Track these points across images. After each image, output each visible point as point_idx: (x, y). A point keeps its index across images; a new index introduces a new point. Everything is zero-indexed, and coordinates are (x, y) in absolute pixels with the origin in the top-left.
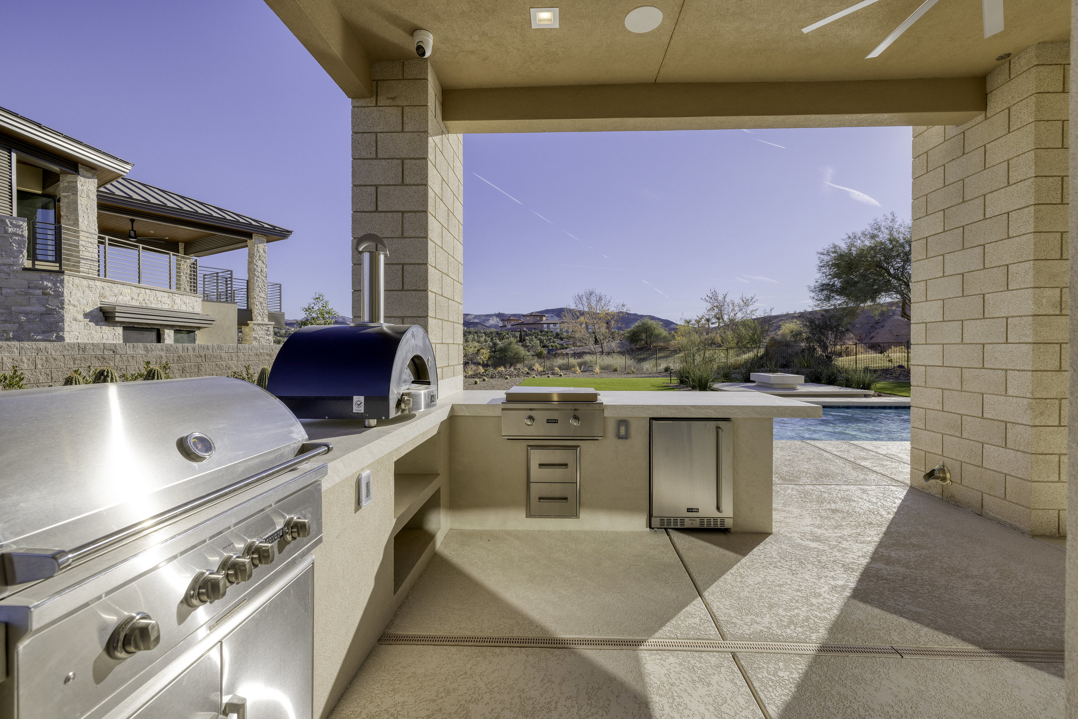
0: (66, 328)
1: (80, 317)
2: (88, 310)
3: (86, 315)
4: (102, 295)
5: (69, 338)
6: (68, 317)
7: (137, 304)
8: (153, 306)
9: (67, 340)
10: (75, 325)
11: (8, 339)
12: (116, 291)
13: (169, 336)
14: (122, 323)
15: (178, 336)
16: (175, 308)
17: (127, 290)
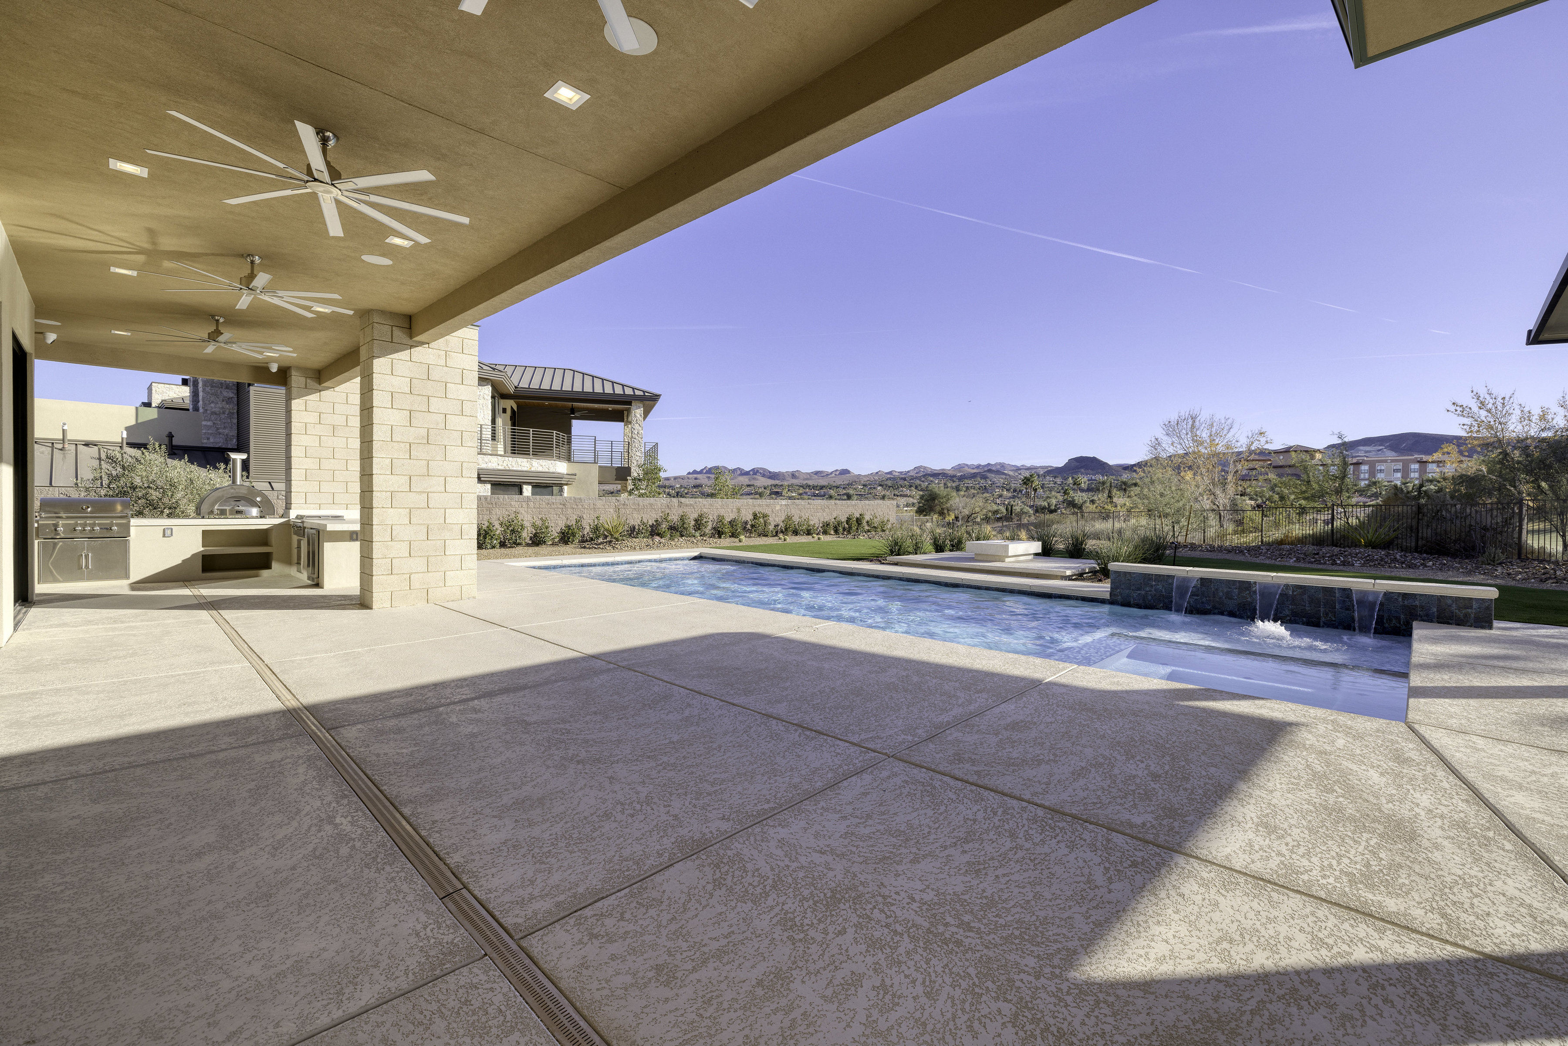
8: (515, 469)
13: (527, 490)
14: (489, 482)
15: (537, 490)
16: (533, 469)
17: (494, 459)
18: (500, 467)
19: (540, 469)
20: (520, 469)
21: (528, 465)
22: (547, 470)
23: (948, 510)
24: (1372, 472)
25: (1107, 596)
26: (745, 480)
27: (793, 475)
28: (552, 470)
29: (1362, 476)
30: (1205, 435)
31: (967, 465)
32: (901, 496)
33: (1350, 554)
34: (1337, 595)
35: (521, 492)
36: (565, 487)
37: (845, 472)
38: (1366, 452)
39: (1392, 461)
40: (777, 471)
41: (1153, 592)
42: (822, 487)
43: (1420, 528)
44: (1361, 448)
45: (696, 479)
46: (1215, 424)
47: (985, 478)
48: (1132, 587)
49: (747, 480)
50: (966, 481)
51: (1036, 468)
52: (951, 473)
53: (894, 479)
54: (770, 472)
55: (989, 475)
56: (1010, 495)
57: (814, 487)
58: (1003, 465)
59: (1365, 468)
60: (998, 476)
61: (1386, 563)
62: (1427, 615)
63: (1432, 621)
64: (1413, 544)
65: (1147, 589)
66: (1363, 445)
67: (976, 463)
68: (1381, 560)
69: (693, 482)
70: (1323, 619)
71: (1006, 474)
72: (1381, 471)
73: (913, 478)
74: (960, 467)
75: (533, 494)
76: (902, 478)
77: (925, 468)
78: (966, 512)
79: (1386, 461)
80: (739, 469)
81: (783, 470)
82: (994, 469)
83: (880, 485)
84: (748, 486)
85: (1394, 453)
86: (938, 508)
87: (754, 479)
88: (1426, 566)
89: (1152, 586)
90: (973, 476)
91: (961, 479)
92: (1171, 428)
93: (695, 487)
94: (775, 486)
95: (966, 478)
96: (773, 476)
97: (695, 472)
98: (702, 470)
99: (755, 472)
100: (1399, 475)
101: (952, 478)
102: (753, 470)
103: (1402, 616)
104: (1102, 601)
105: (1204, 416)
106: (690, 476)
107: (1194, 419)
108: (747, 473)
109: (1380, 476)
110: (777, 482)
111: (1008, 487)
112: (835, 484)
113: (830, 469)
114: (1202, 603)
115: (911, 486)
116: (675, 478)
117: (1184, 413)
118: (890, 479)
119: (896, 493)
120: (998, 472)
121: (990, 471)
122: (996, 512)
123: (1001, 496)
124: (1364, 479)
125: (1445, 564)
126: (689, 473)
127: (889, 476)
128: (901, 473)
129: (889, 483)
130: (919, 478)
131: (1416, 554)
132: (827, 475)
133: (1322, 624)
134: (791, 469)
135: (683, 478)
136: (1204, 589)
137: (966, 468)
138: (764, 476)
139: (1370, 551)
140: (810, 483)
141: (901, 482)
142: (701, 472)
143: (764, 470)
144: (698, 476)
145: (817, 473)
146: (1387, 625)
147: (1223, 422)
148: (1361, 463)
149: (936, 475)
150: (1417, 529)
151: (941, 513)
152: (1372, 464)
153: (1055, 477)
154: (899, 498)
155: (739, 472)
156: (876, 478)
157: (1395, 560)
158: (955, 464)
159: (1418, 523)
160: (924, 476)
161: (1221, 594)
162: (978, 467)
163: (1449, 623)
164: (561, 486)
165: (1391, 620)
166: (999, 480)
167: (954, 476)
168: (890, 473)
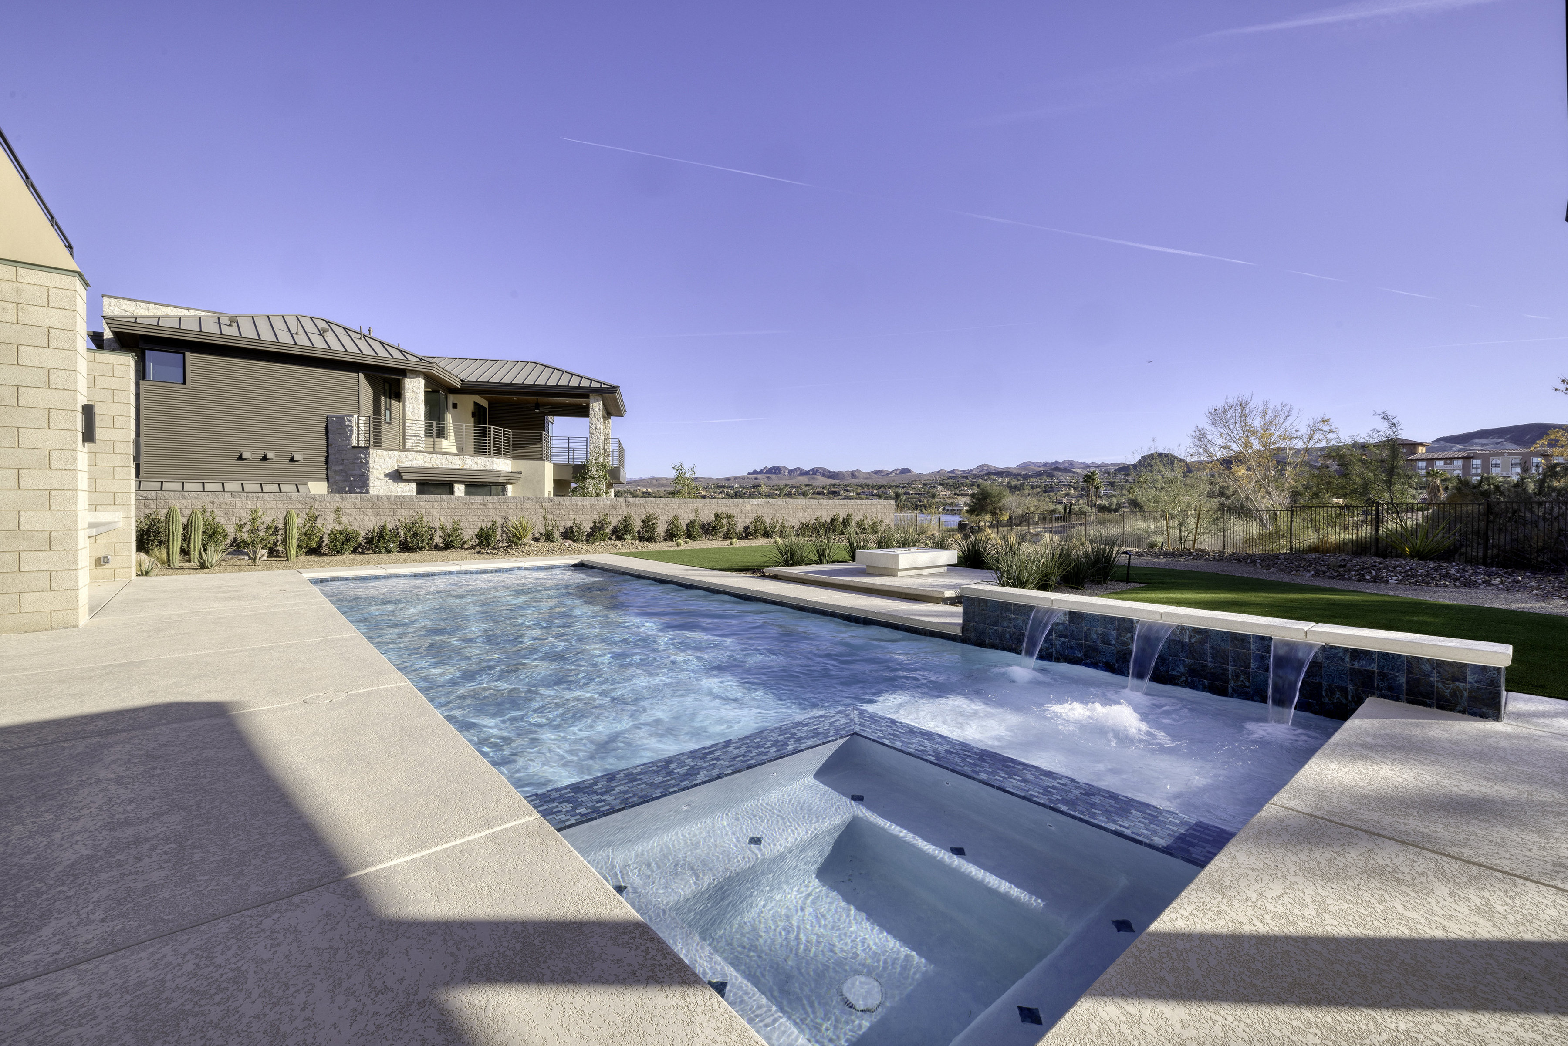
0: (371, 485)
1: (382, 477)
2: (387, 472)
3: (386, 475)
4: (399, 461)
5: (373, 491)
6: (372, 477)
7: (430, 466)
8: (444, 466)
9: (371, 492)
10: (377, 483)
11: (346, 492)
12: (411, 457)
13: (460, 490)
14: (414, 481)
15: (473, 490)
16: (465, 467)
17: (420, 456)
18: (427, 465)
19: (475, 467)
20: (450, 467)
21: (460, 462)
22: (483, 468)
23: (1001, 510)
24: (1486, 466)
25: (958, 632)
26: (804, 480)
27: (853, 475)
28: (488, 468)
29: (1474, 471)
30: (1257, 423)
31: (1033, 463)
32: (962, 495)
33: (1386, 568)
34: (1252, 647)
35: (452, 492)
36: (509, 487)
37: (906, 471)
38: (1483, 445)
39: (1510, 454)
40: (836, 470)
41: (1012, 629)
42: (880, 487)
43: (1490, 533)
44: (1477, 441)
45: (756, 479)
46: (1269, 412)
47: (1051, 476)
48: (988, 621)
49: (806, 480)
50: (1032, 480)
51: (1107, 465)
52: (1015, 471)
53: (956, 478)
54: (830, 472)
55: (1055, 473)
56: (1077, 493)
57: (873, 487)
58: (1071, 464)
59: (1477, 462)
60: (1065, 474)
61: (1433, 579)
62: (1390, 688)
63: (1397, 699)
64: (1481, 554)
65: (1005, 624)
66: (1479, 438)
67: (1042, 461)
68: (1427, 576)
69: (753, 482)
70: (1232, 684)
71: (1073, 472)
72: (1496, 465)
73: (976, 477)
74: (1025, 466)
75: (467, 493)
76: (963, 477)
77: (989, 466)
78: (1020, 512)
79: (1502, 455)
80: (799, 468)
81: (843, 470)
82: (1062, 467)
83: (941, 484)
84: (807, 485)
85: (1516, 446)
86: (990, 508)
87: (814, 478)
88: (1490, 585)
89: (1010, 620)
90: (1039, 474)
91: (1026, 477)
92: (1218, 417)
93: (753, 487)
94: (834, 485)
95: (1031, 476)
96: (833, 475)
97: (755, 472)
98: (762, 470)
99: (815, 471)
100: (1518, 470)
101: (1016, 476)
102: (813, 470)
103: (1351, 687)
104: (952, 638)
105: (1256, 403)
106: (750, 476)
107: (1243, 405)
108: (806, 473)
109: (1495, 471)
110: (837, 482)
111: (1076, 485)
112: (893, 484)
113: (890, 468)
114: (1071, 647)
115: (972, 485)
116: (736, 478)
117: (1233, 398)
118: (951, 478)
119: (957, 492)
120: (1066, 470)
121: (1057, 469)
122: (1054, 511)
123: (1067, 495)
124: (1476, 475)
125: (1518, 582)
126: (749, 473)
127: (950, 475)
128: (964, 471)
129: (950, 482)
130: (982, 477)
131: (1482, 568)
132: (888, 474)
133: (1230, 690)
134: (851, 468)
135: (743, 478)
136: (1073, 627)
137: (1032, 466)
138: (823, 475)
139: (1414, 563)
140: (869, 482)
141: (963, 481)
142: (761, 472)
143: (824, 469)
144: (758, 476)
145: (877, 472)
146: (1327, 700)
147: (1280, 409)
148: (1472, 457)
149: (999, 473)
150: (1486, 533)
151: (993, 513)
152: (1486, 458)
153: (1127, 475)
154: (960, 497)
155: (798, 472)
156: (938, 477)
157: (1447, 575)
158: (1020, 462)
159: (1487, 526)
160: (987, 474)
161: (1095, 636)
162: (1045, 464)
163: (1425, 705)
164: (503, 486)
165: (1333, 693)
166: (1067, 478)
167: (1019, 475)
168: (953, 472)
